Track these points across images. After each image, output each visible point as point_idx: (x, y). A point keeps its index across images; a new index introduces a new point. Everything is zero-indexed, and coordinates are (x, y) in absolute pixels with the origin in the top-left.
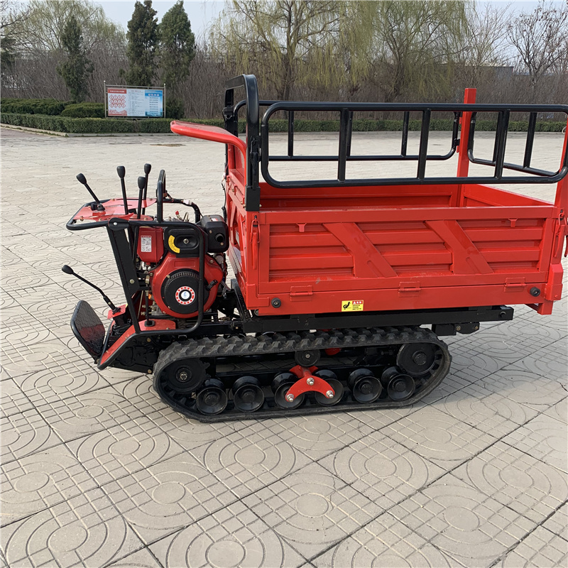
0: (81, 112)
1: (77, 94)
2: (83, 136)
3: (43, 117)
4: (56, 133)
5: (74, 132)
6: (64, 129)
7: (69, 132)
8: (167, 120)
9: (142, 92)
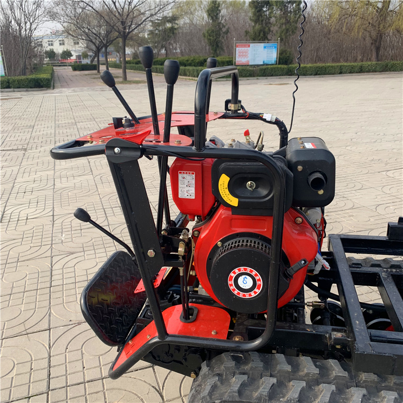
1: (215, 51)
3: (191, 68)
8: (279, 66)
9: (261, 46)
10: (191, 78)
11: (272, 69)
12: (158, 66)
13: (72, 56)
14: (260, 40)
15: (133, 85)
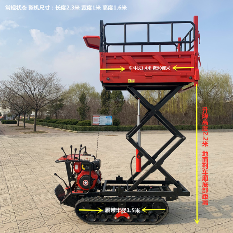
0: (83, 124)
1: (83, 117)
2: (83, 132)
3: (70, 126)
4: (74, 131)
5: (80, 131)
6: (76, 130)
7: (78, 131)
8: (113, 126)
9: (105, 117)
11: (110, 127)
12: (52, 124)
13: (1, 115)
14: (104, 114)
15: (40, 134)
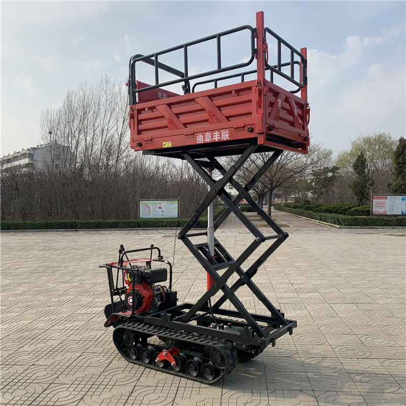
0: (357, 213)
1: (361, 200)
2: (350, 228)
6: (339, 223)
9: (399, 198)
10: (330, 224)
